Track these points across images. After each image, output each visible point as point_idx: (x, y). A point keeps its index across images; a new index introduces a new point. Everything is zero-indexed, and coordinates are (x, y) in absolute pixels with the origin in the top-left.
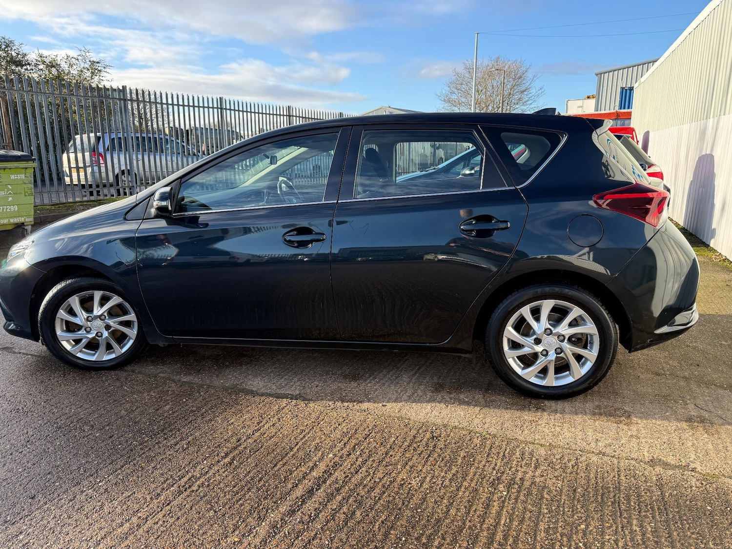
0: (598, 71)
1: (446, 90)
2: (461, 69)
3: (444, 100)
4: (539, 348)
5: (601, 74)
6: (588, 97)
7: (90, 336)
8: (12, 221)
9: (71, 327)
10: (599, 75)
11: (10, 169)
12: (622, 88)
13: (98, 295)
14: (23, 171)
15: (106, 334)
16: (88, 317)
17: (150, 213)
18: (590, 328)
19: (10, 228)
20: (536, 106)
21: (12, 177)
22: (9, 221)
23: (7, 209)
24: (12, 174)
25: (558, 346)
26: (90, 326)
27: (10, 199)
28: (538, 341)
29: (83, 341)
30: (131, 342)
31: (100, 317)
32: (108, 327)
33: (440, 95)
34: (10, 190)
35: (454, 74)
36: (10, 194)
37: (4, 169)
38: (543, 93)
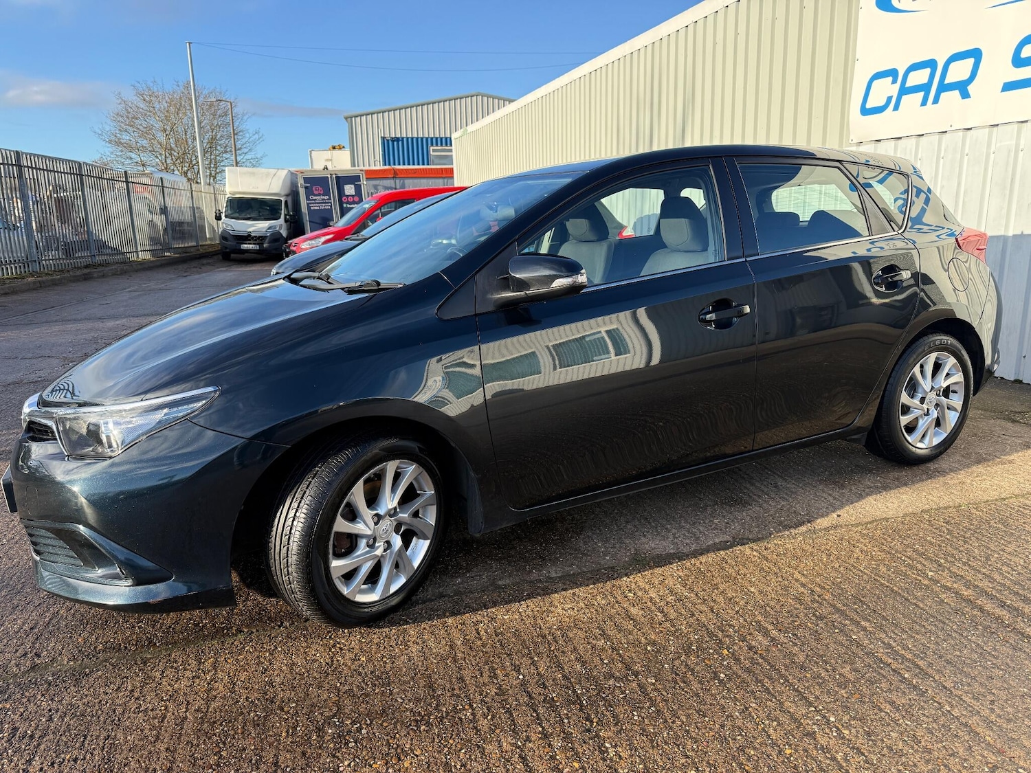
0: (347, 114)
1: (110, 126)
2: (130, 96)
3: (110, 142)
4: (925, 408)
5: (351, 118)
6: (334, 148)
10: (348, 118)
12: (383, 138)
13: (392, 469)
16: (374, 516)
18: (958, 376)
20: (253, 156)
25: (937, 402)
28: (922, 401)
29: (366, 566)
31: (390, 511)
32: (398, 526)
33: (100, 132)
35: (119, 102)
38: (261, 140)
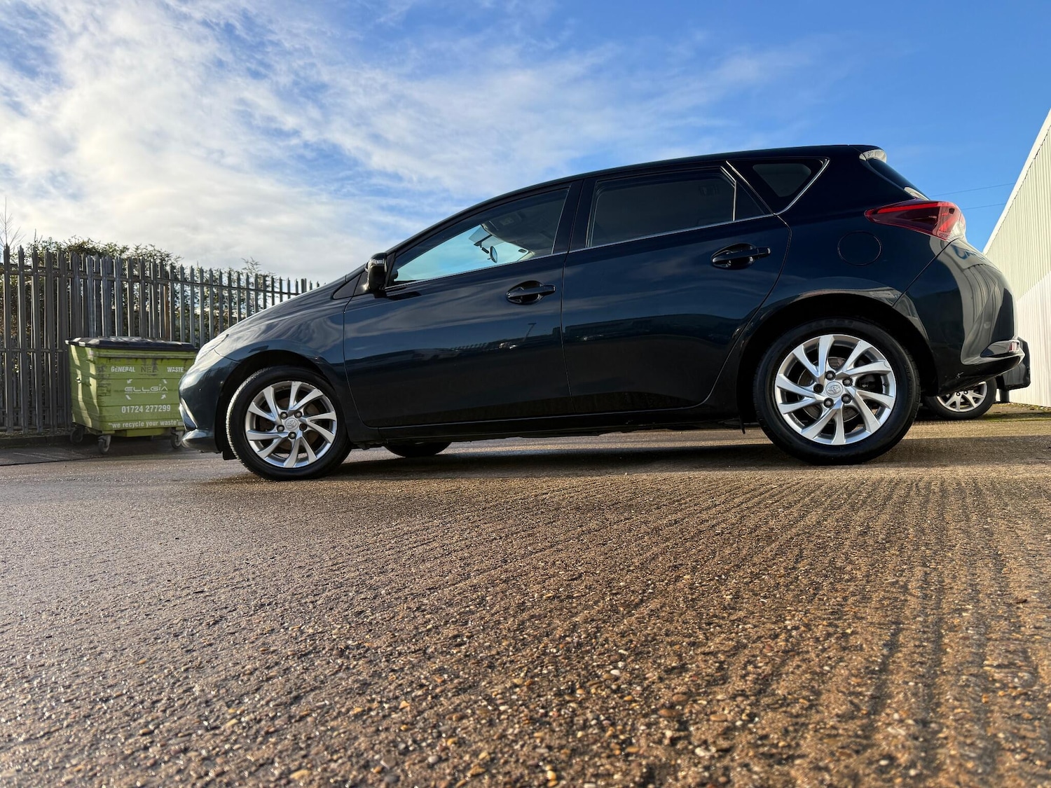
4: (821, 397)
7: (283, 436)
8: (162, 424)
9: (262, 425)
11: (168, 359)
13: (295, 386)
14: (183, 362)
15: (300, 434)
16: (282, 413)
17: (361, 289)
18: (881, 365)
19: (159, 433)
21: (170, 370)
22: (159, 423)
23: (158, 408)
24: (170, 366)
25: (844, 392)
26: (283, 424)
27: (164, 396)
28: (819, 389)
29: (275, 441)
30: (328, 446)
31: (296, 412)
32: (303, 426)
34: (165, 385)
36: (164, 390)
37: (162, 359)
